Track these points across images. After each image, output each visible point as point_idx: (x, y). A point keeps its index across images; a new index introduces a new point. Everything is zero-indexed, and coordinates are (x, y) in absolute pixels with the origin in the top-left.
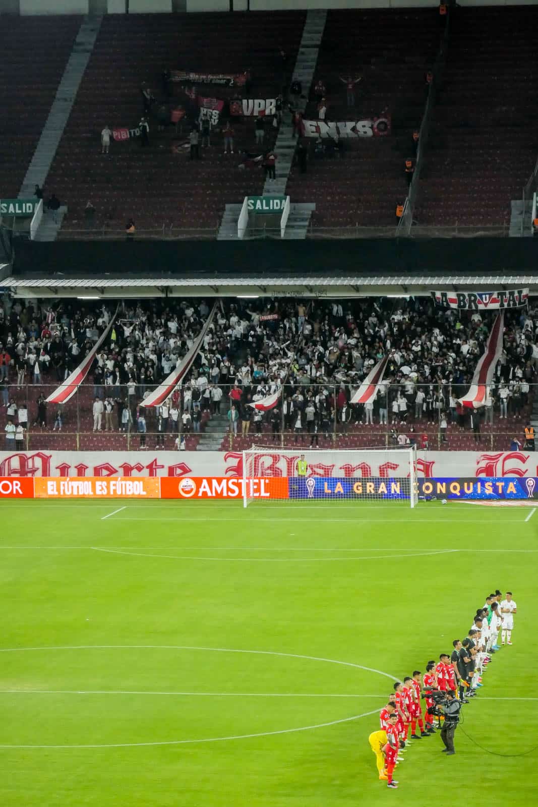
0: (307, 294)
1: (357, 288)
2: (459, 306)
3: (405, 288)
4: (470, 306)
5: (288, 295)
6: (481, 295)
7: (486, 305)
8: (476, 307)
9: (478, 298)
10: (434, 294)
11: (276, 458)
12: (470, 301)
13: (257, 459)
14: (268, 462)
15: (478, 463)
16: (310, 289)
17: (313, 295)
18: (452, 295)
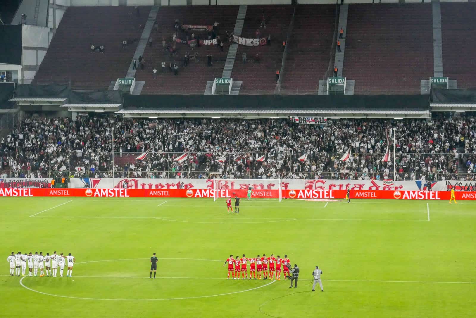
0: (239, 117)
1: (259, 115)
2: (299, 122)
3: (277, 115)
4: (304, 122)
5: (232, 117)
6: (308, 118)
7: (310, 122)
8: (306, 123)
9: (307, 119)
10: (289, 117)
11: (227, 182)
12: (304, 120)
13: (219, 181)
14: (224, 183)
15: (306, 184)
16: (240, 115)
17: (241, 117)
18: (296, 118)
